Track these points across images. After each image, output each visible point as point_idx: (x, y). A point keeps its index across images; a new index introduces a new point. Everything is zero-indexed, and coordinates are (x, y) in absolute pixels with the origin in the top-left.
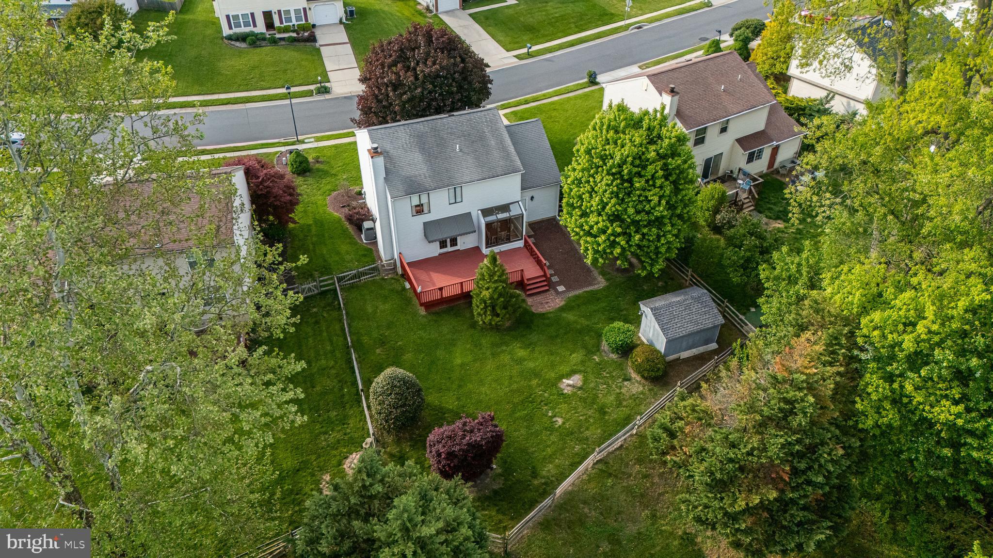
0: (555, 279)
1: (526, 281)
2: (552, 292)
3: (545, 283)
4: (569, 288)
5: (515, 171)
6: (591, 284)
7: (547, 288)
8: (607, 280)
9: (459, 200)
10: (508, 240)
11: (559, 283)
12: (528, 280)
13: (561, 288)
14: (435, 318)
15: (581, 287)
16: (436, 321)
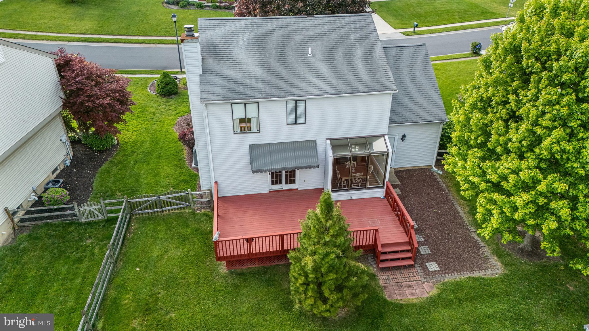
0: (425, 250)
1: (380, 249)
2: (418, 269)
3: (409, 255)
4: (445, 268)
5: (384, 88)
6: (479, 268)
7: (411, 262)
8: (506, 265)
9: (300, 120)
10: (364, 186)
11: (431, 258)
12: (383, 245)
13: (433, 266)
14: (237, 282)
15: (464, 269)
16: (236, 287)
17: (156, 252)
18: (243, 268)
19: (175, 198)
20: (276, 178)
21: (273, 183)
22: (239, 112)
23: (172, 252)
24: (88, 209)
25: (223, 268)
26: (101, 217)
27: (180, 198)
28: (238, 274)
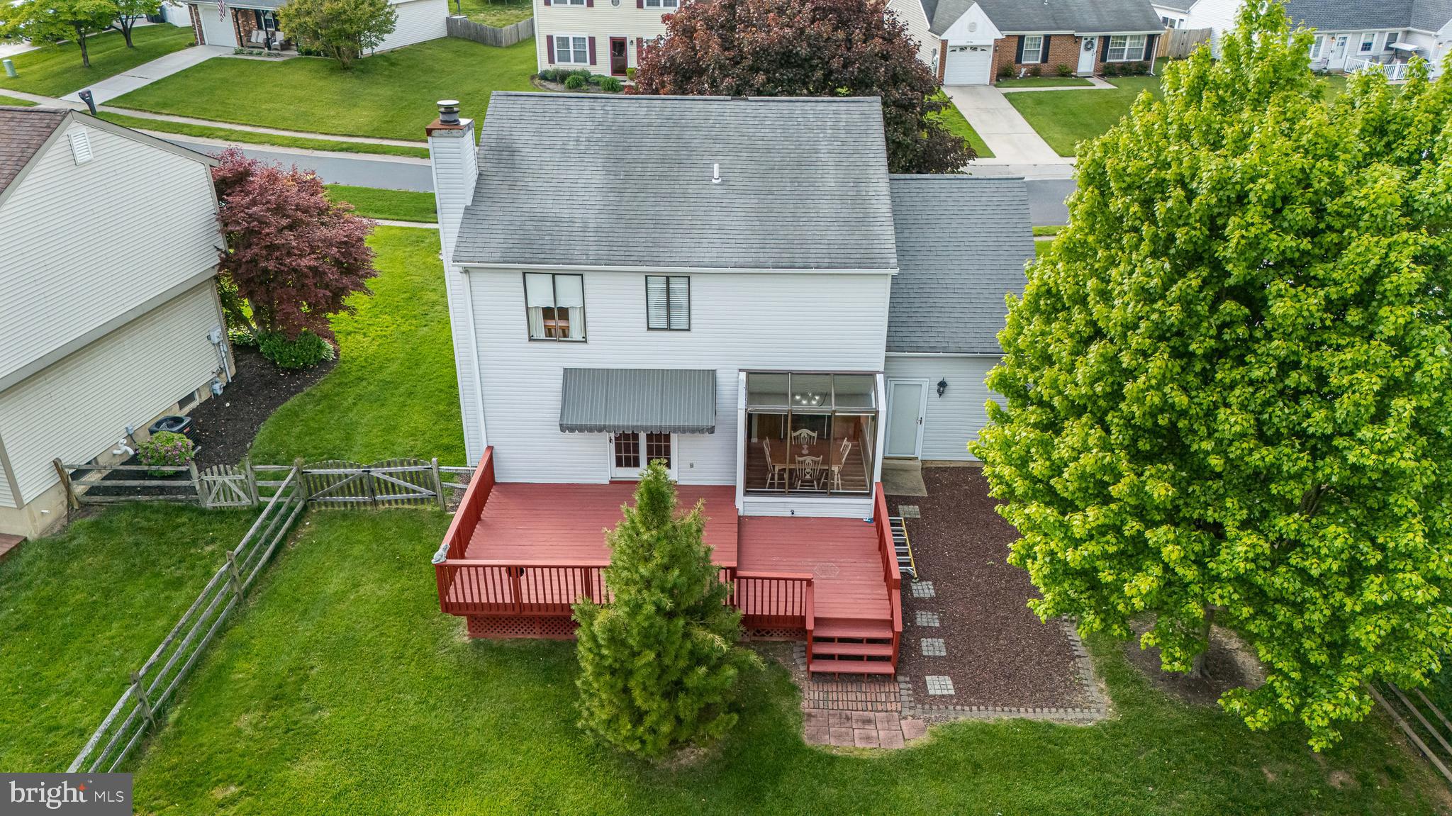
0: (933, 647)
1: (810, 625)
2: (904, 687)
3: (887, 651)
4: (969, 692)
5: (867, 261)
6: (1054, 701)
7: (888, 669)
8: (1123, 702)
9: (679, 322)
10: (821, 485)
11: (938, 666)
12: (819, 621)
13: (939, 685)
14: (482, 665)
15: (1014, 698)
16: (478, 674)
17: (335, 583)
18: (508, 638)
19: (403, 476)
20: (626, 451)
21: (619, 464)
22: (541, 294)
23: (367, 589)
24: (219, 479)
25: (461, 634)
26: (246, 501)
27: (414, 478)
28: (490, 649)
